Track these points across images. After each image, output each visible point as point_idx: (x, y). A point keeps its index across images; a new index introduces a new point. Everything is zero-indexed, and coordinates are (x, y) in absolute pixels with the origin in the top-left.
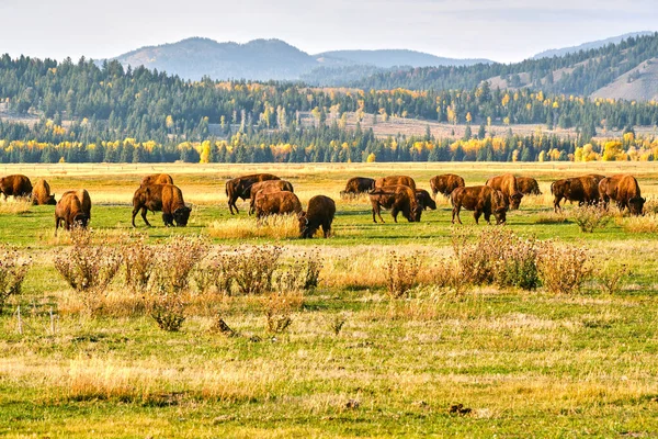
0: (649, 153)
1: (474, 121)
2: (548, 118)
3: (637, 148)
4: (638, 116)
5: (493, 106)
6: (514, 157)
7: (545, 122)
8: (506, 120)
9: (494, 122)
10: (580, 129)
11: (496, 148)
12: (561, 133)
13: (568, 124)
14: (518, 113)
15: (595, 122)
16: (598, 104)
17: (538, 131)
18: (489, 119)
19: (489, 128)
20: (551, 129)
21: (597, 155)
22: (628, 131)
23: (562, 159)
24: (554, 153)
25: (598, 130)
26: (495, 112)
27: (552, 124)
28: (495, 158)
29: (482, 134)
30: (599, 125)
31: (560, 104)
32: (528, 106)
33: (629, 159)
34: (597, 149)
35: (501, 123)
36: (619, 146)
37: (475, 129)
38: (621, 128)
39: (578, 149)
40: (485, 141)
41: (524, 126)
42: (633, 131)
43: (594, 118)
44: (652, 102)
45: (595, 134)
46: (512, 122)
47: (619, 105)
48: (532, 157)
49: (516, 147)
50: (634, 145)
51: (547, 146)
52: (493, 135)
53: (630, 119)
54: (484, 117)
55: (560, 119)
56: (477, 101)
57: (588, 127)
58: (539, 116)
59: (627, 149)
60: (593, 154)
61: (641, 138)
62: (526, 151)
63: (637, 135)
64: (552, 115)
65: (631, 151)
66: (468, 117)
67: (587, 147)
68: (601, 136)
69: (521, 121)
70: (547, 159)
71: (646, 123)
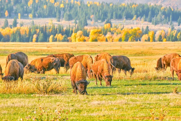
0: (119, 36)
1: (10, 16)
2: (57, 14)
3: (113, 33)
4: (114, 13)
5: (22, 7)
6: (34, 39)
7: (55, 16)
8: (31, 16)
9: (23, 17)
10: (78, 21)
11: (23, 33)
12: (65, 24)
13: (70, 18)
14: (38, 11)
15: (87, 17)
16: (89, 5)
17: (50, 23)
18: (19, 15)
19: (19, 21)
20: (59, 21)
21: (86, 38)
22: (107, 22)
23: (64, 41)
24: (59, 36)
25: (89, 22)
26: (23, 10)
27: (59, 18)
28: (22, 40)
29: (15, 24)
30: (89, 18)
31: (65, 5)
32: (45, 7)
33: (107, 41)
34: (86, 34)
35: (27, 17)
36: (100, 32)
37: (11, 21)
38: (103, 20)
39: (73, 34)
40: (15, 29)
41: (42, 19)
42: (110, 23)
43: (86, 14)
44: (123, 4)
45: (87, 25)
46: (34, 16)
47: (103, 6)
48: (45, 39)
49: (35, 33)
50: (110, 31)
51: (55, 32)
52: (22, 25)
53: (109, 15)
54: (16, 13)
55: (65, 14)
56: (12, 3)
57: (82, 19)
58: (52, 13)
59: (105, 34)
60: (83, 37)
61: (116, 27)
62: (41, 35)
63: (113, 25)
64: (60, 12)
65: (108, 35)
66: (6, 14)
67: (79, 32)
68: (90, 25)
69: (41, 16)
70: (55, 40)
71: (119, 17)
